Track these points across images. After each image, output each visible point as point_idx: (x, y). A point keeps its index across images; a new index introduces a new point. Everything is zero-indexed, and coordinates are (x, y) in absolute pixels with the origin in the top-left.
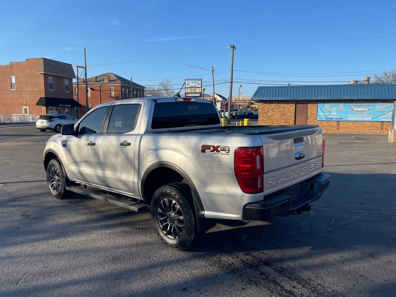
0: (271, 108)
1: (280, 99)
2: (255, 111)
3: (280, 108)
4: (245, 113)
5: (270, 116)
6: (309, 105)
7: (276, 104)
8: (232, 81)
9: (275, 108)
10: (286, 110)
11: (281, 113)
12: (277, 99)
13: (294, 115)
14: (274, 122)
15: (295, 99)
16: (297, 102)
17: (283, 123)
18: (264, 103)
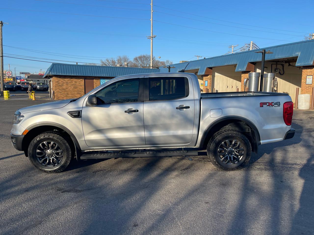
0: (65, 82)
1: (73, 75)
2: (23, 84)
3: (73, 82)
4: (13, 86)
5: (65, 89)
6: (94, 80)
7: (69, 79)
8: (3, 55)
9: (68, 82)
10: (78, 83)
11: (74, 86)
12: (70, 75)
13: (84, 88)
14: (69, 94)
15: (84, 75)
16: (85, 78)
17: (75, 94)
18: (59, 78)
